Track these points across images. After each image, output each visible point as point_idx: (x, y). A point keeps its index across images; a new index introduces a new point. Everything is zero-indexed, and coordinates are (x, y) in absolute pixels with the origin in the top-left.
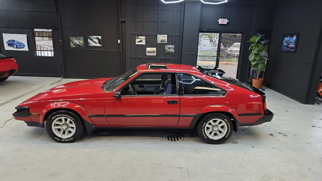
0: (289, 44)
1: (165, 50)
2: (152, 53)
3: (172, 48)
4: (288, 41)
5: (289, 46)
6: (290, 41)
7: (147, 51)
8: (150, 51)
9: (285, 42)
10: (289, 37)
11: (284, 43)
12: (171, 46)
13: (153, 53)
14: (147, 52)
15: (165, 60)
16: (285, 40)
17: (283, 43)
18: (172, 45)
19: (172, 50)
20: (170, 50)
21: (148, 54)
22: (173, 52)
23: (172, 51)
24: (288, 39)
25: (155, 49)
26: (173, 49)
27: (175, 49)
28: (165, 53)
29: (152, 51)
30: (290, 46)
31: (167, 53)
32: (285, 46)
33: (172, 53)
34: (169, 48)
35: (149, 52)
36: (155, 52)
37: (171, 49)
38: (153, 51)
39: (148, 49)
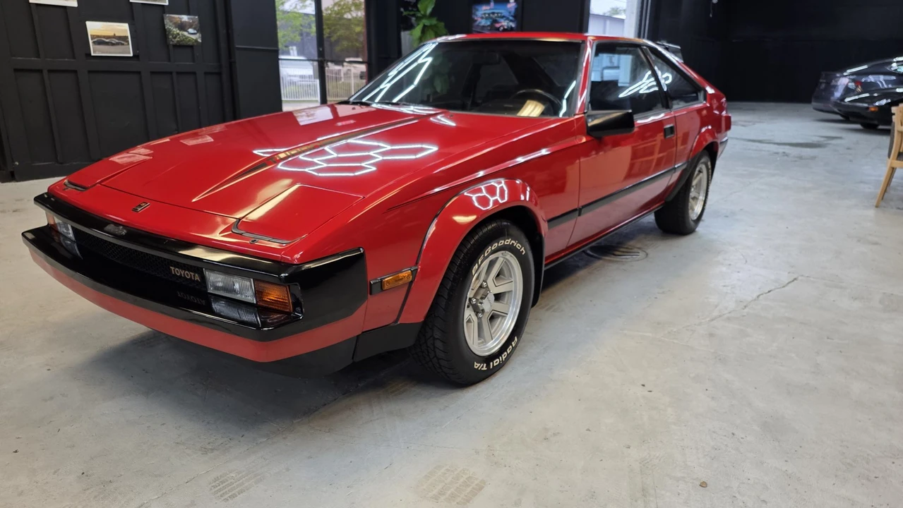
0: (495, 21)
1: (165, 32)
2: (113, 44)
3: (191, 27)
4: (493, 13)
5: (497, 25)
6: (498, 13)
7: (93, 37)
8: (104, 37)
9: (482, 18)
10: (492, 4)
11: (479, 20)
12: (185, 18)
13: (118, 44)
14: (91, 42)
15: (171, 73)
16: (483, 12)
17: (476, 21)
18: (188, 14)
19: (193, 35)
20: (185, 33)
21: (95, 51)
22: (196, 41)
23: (194, 37)
24: (490, 9)
25: (123, 29)
26: (195, 29)
27: (201, 29)
28: (168, 46)
29: (114, 37)
30: (501, 26)
31: (175, 46)
32: (484, 26)
33: (191, 47)
34: (182, 27)
35: (100, 41)
36: (128, 42)
37: (191, 30)
38: (120, 38)
39: (95, 28)
